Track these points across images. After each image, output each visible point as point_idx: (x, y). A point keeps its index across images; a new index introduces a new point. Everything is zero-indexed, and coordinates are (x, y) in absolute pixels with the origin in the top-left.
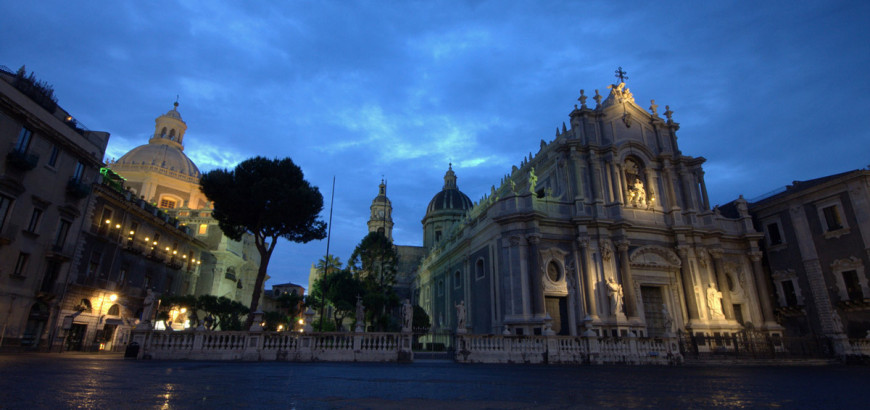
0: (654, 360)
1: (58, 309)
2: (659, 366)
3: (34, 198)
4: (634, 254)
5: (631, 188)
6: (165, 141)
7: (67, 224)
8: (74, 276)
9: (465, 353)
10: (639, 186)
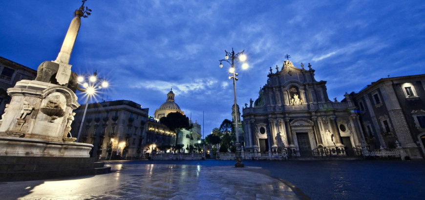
0: (277, 159)
1: (143, 150)
2: (279, 160)
3: (135, 127)
4: (292, 122)
5: (293, 97)
6: (170, 100)
7: (142, 131)
8: (145, 142)
9: (218, 157)
10: (296, 97)
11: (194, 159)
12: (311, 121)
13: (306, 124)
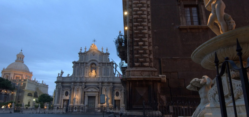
4: (86, 89)
5: (91, 71)
6: (18, 61)
9: (22, 112)
10: (94, 71)
11: (4, 112)
12: (98, 89)
13: (95, 90)
